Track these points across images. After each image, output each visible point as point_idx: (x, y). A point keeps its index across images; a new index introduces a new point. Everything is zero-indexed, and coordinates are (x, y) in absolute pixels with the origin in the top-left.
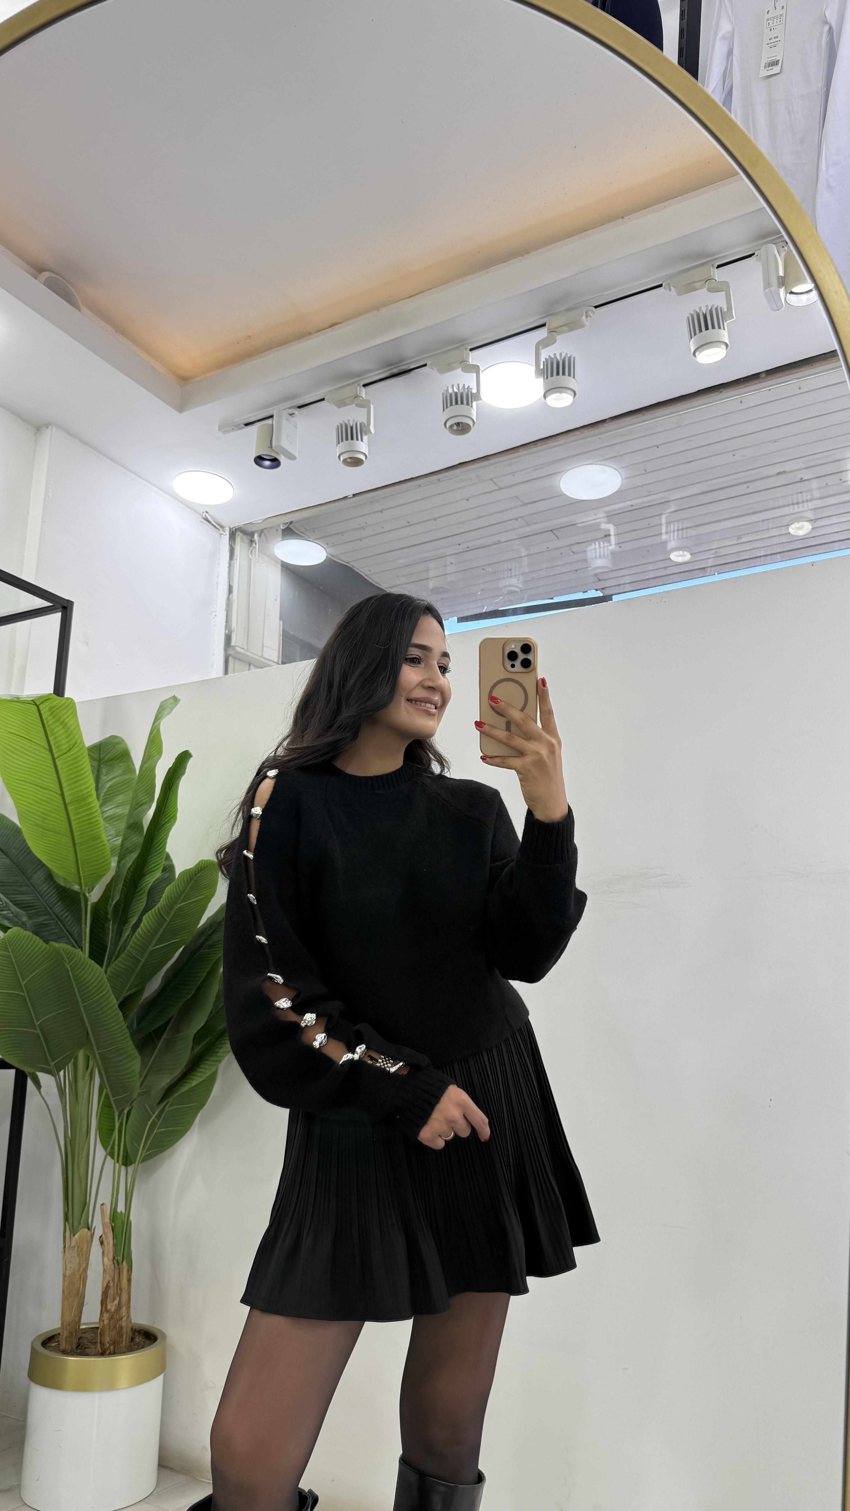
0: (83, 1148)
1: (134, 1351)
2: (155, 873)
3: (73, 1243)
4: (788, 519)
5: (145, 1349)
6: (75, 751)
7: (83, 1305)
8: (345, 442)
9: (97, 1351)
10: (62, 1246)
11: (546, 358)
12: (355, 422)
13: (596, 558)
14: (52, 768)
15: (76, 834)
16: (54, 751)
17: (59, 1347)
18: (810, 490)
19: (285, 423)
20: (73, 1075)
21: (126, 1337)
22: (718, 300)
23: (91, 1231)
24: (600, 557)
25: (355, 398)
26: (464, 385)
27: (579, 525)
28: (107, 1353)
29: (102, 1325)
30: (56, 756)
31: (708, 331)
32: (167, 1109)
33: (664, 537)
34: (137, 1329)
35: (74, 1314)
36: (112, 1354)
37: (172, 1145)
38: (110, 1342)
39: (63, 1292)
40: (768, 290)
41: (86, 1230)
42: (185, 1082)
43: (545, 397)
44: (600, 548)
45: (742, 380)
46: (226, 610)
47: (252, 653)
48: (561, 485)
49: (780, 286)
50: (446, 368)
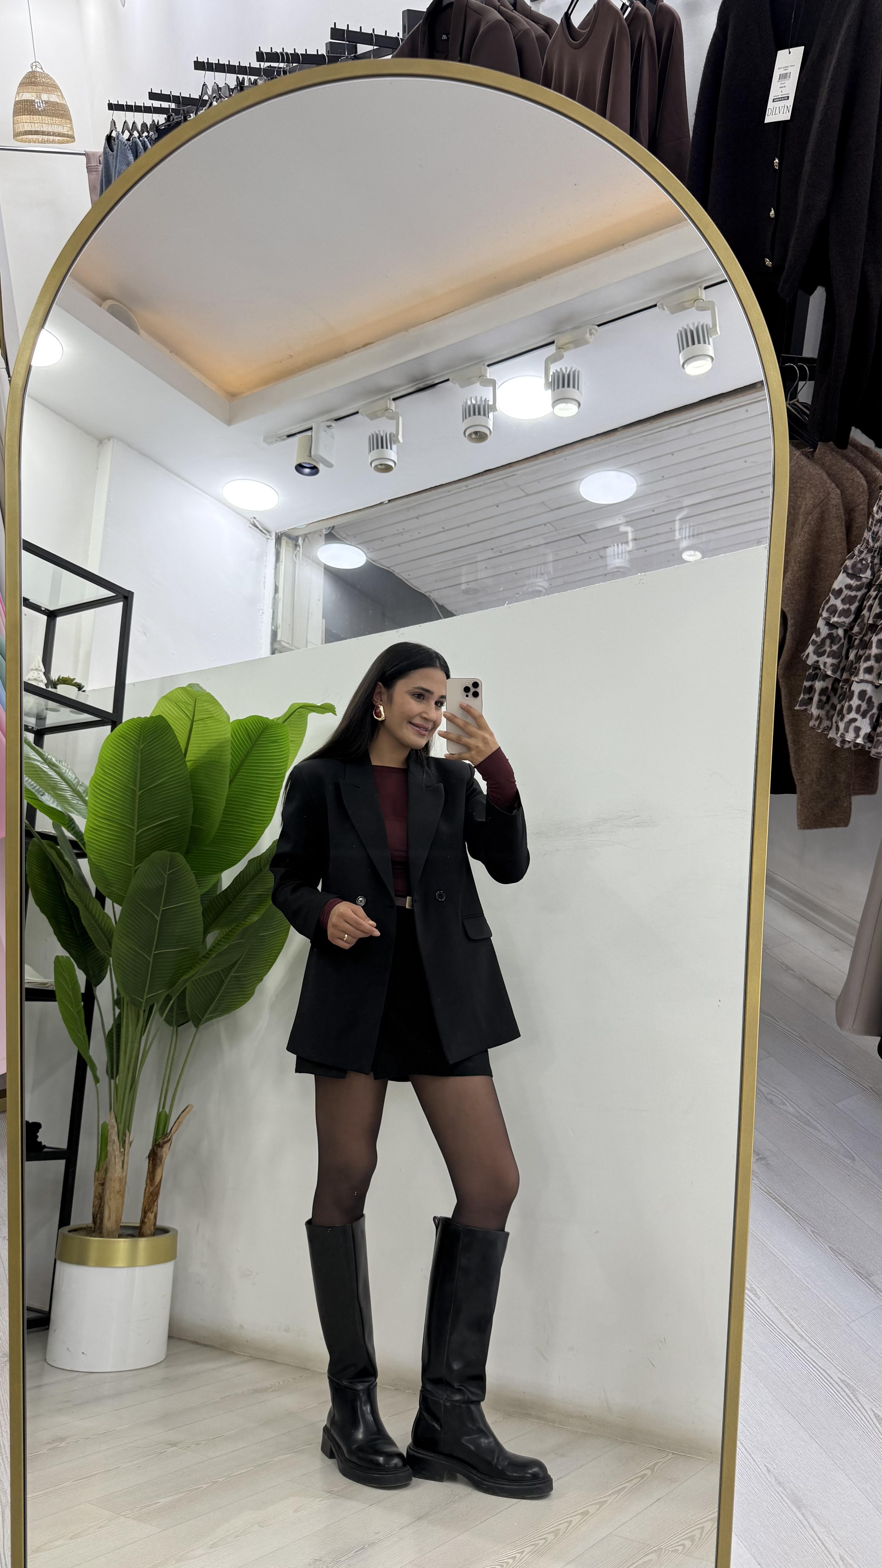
8: (376, 450)
11: (554, 372)
12: (385, 432)
13: (614, 559)
19: (323, 433)
22: (705, 319)
24: (618, 558)
25: (386, 411)
31: (695, 346)
43: (553, 407)
46: (272, 607)
48: (581, 490)
50: (467, 382)
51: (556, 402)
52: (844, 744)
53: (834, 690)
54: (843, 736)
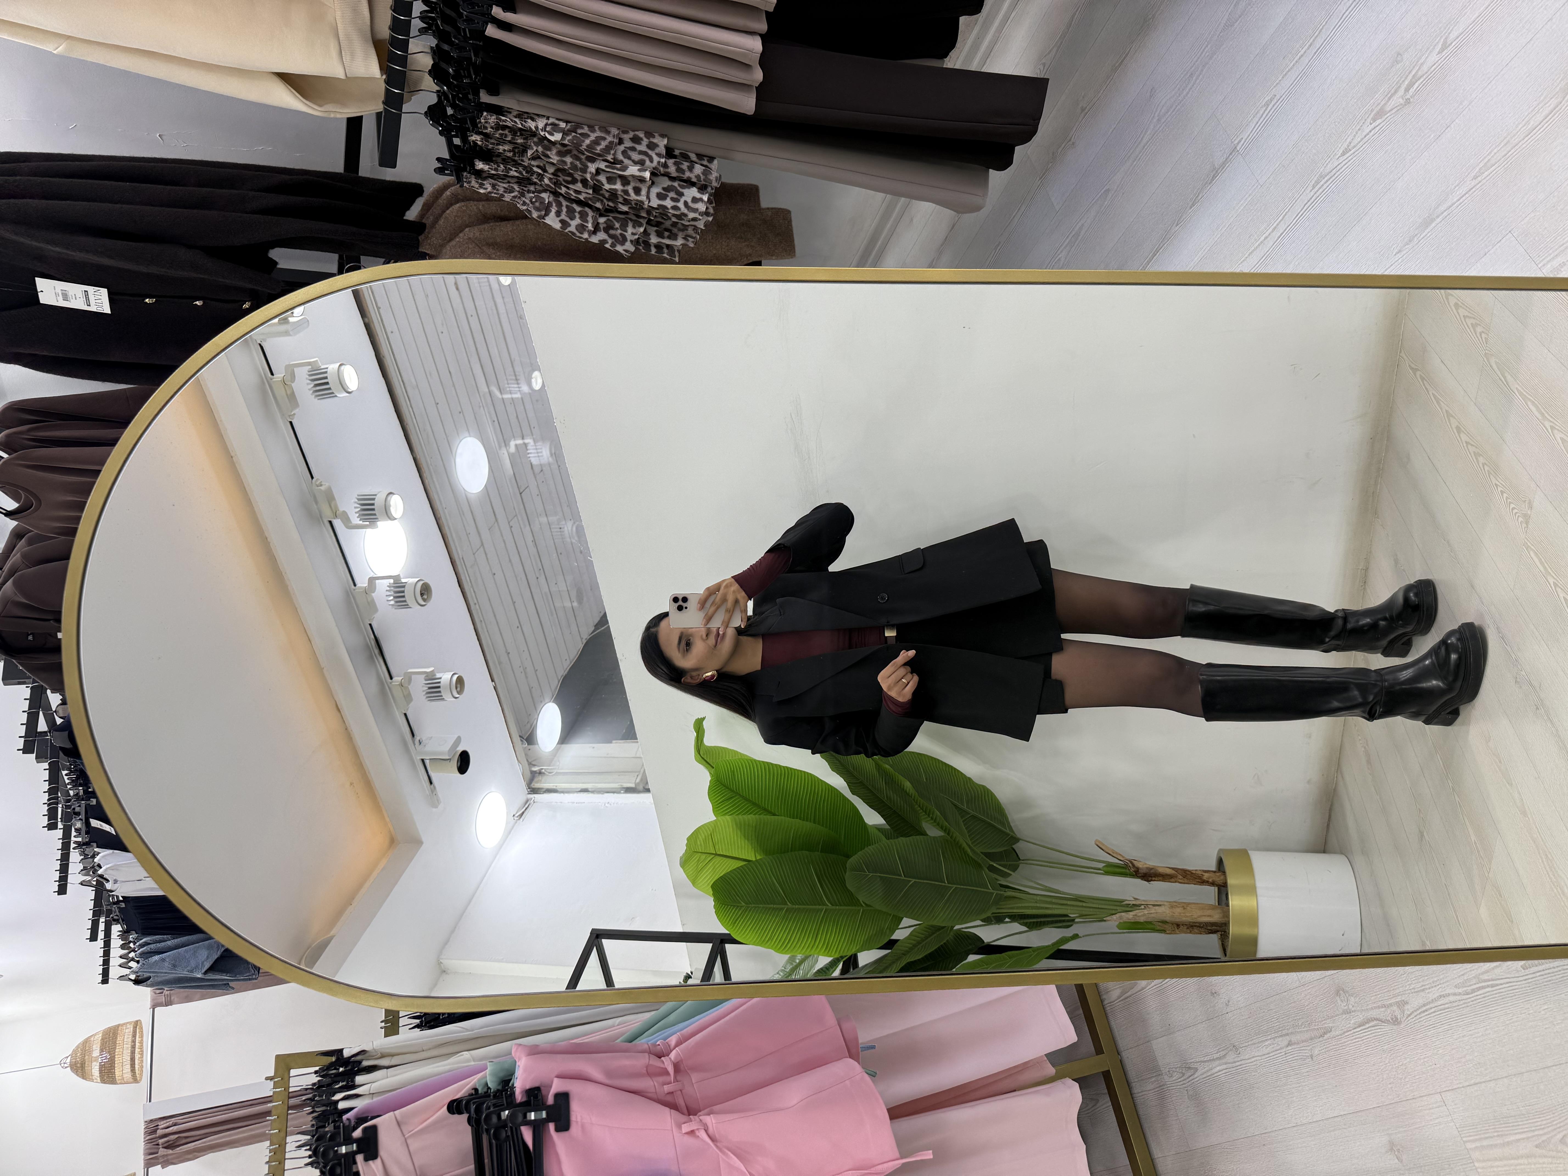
8: (442, 694)
11: (360, 520)
12: (424, 685)
13: (541, 456)
19: (428, 748)
22: (303, 374)
25: (403, 685)
31: (329, 382)
43: (394, 519)
45: (371, 338)
46: (603, 794)
48: (475, 492)
50: (372, 606)
51: (390, 517)
52: (709, 213)
53: (658, 224)
54: (701, 214)
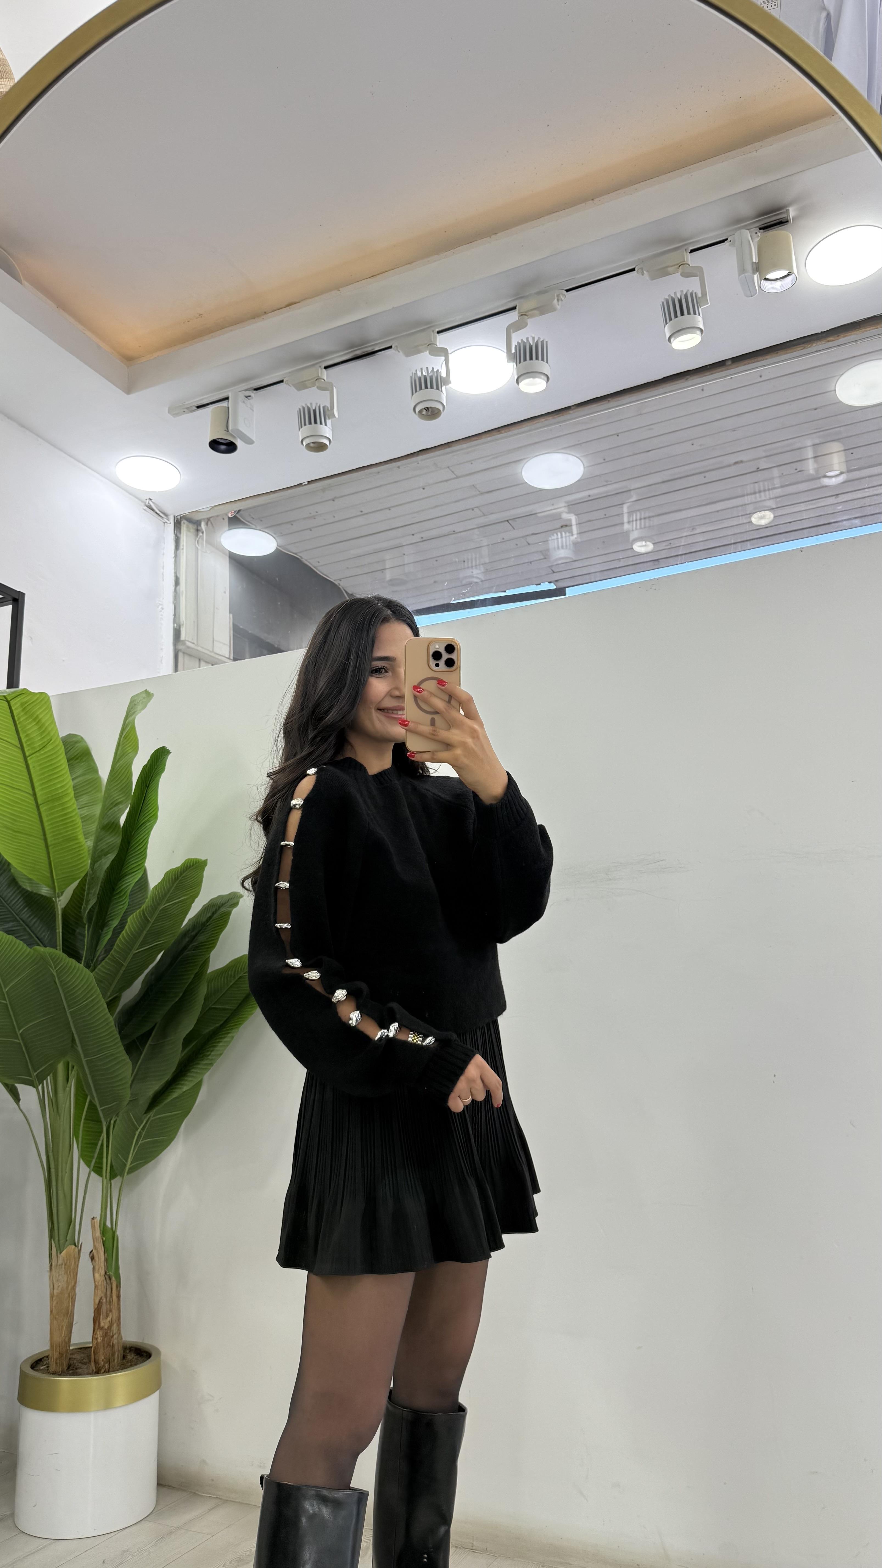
0: (67, 1163)
1: (127, 1368)
2: (135, 875)
3: (60, 1261)
4: (750, 509)
5: (138, 1366)
6: (49, 748)
7: (73, 1325)
8: (308, 426)
9: (91, 1369)
10: (48, 1265)
11: (518, 342)
12: (318, 405)
13: (558, 548)
14: (22, 767)
15: (48, 836)
16: (26, 749)
17: (48, 1370)
18: (772, 479)
19: (241, 405)
20: (53, 1087)
21: (118, 1355)
22: (692, 286)
23: (78, 1247)
24: (562, 547)
25: (316, 380)
26: (433, 368)
27: (539, 515)
28: (103, 1371)
29: (95, 1343)
30: (27, 754)
31: (684, 316)
32: (151, 1119)
33: (626, 527)
34: (128, 1347)
35: (64, 1334)
36: (107, 1372)
37: (157, 1156)
38: (104, 1360)
39: (51, 1311)
40: (743, 275)
41: (73, 1247)
42: (176, 1088)
43: (517, 382)
44: (562, 537)
45: (708, 367)
46: (173, 603)
47: (202, 648)
48: (523, 473)
49: (754, 273)
50: (414, 350)
51: (521, 376)
